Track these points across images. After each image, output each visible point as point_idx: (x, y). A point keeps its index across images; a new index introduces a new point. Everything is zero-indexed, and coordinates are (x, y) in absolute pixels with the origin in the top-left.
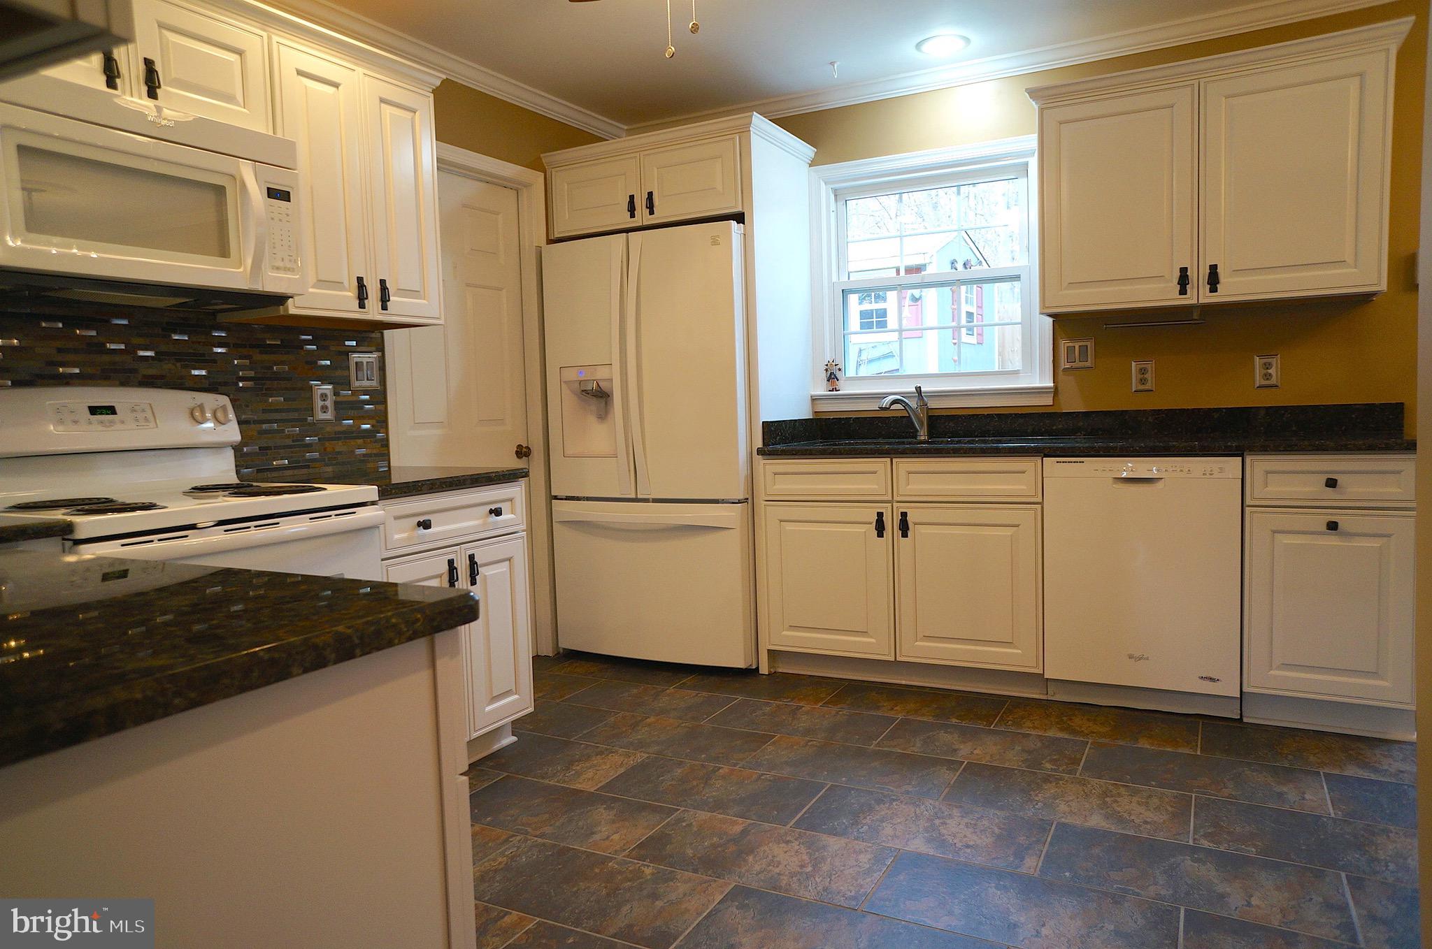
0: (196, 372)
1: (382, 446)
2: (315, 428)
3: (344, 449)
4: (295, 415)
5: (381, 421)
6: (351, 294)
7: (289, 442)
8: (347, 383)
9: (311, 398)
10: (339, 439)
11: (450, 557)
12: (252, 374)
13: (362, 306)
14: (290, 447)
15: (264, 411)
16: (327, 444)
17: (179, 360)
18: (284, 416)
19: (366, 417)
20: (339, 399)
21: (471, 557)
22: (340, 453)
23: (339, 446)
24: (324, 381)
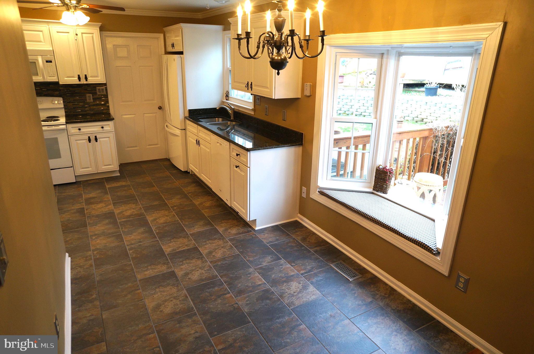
0: (56, 93)
1: (108, 107)
2: (88, 104)
3: (96, 108)
4: (82, 101)
5: (107, 102)
6: (77, 78)
7: (81, 106)
8: (96, 93)
9: (86, 97)
10: (95, 106)
11: (89, 136)
12: (70, 92)
13: (80, 81)
14: (81, 107)
15: (74, 100)
16: (91, 107)
17: (52, 91)
18: (79, 101)
19: (103, 101)
20: (93, 97)
21: (96, 136)
22: (95, 109)
23: (95, 107)
24: (89, 93)
